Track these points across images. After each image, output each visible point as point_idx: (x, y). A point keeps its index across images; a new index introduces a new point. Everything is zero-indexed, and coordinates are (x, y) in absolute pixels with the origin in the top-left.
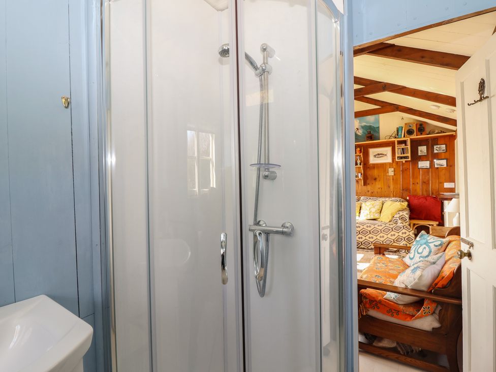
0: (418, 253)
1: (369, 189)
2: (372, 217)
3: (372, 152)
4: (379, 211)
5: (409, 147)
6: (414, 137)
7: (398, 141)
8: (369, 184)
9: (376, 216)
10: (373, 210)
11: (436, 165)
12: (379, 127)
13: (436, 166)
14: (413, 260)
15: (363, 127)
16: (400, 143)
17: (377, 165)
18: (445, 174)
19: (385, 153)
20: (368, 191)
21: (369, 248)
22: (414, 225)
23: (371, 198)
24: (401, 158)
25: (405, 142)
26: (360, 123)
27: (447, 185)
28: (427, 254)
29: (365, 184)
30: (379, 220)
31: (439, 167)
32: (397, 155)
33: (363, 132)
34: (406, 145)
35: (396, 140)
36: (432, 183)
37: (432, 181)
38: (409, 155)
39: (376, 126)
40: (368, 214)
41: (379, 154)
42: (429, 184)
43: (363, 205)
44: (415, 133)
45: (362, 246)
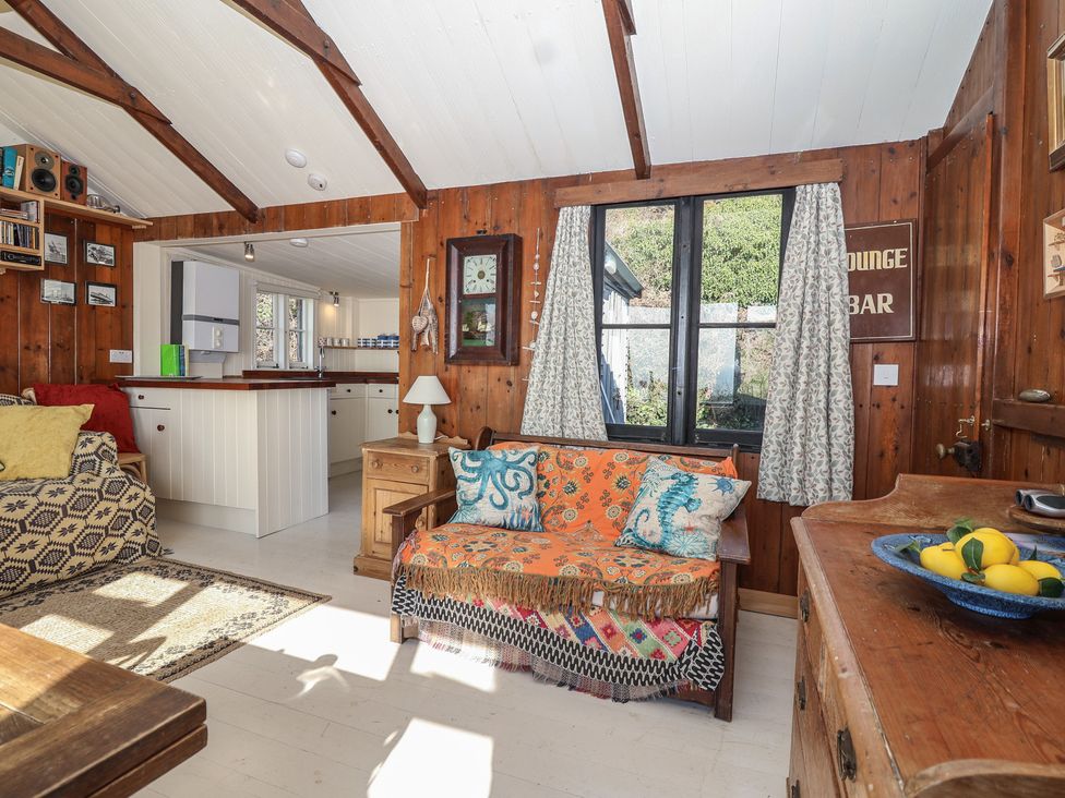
0: (511, 489)
5: (41, 227)
11: (90, 298)
13: (91, 302)
14: (509, 507)
18: (111, 327)
24: (18, 257)
27: (116, 356)
28: (529, 484)
31: (97, 304)
36: (80, 349)
37: (79, 342)
38: (41, 253)
42: (71, 349)
44: (58, 190)
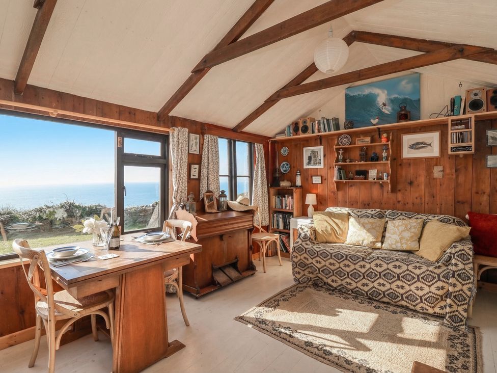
1: (400, 199)
2: (405, 247)
3: (408, 139)
4: (417, 238)
5: (473, 130)
6: (483, 113)
7: (452, 121)
8: (399, 190)
9: (412, 245)
10: (407, 235)
12: (419, 100)
15: (392, 101)
16: (456, 123)
17: (415, 159)
19: (428, 142)
20: (399, 202)
21: (397, 304)
22: (481, 266)
23: (403, 213)
24: (458, 149)
25: (466, 122)
26: (388, 94)
29: (394, 190)
30: (417, 253)
32: (450, 145)
33: (393, 109)
34: (467, 127)
35: (450, 118)
38: (472, 144)
39: (414, 98)
40: (397, 242)
41: (418, 144)
43: (390, 225)
44: (484, 107)
45: (385, 300)
